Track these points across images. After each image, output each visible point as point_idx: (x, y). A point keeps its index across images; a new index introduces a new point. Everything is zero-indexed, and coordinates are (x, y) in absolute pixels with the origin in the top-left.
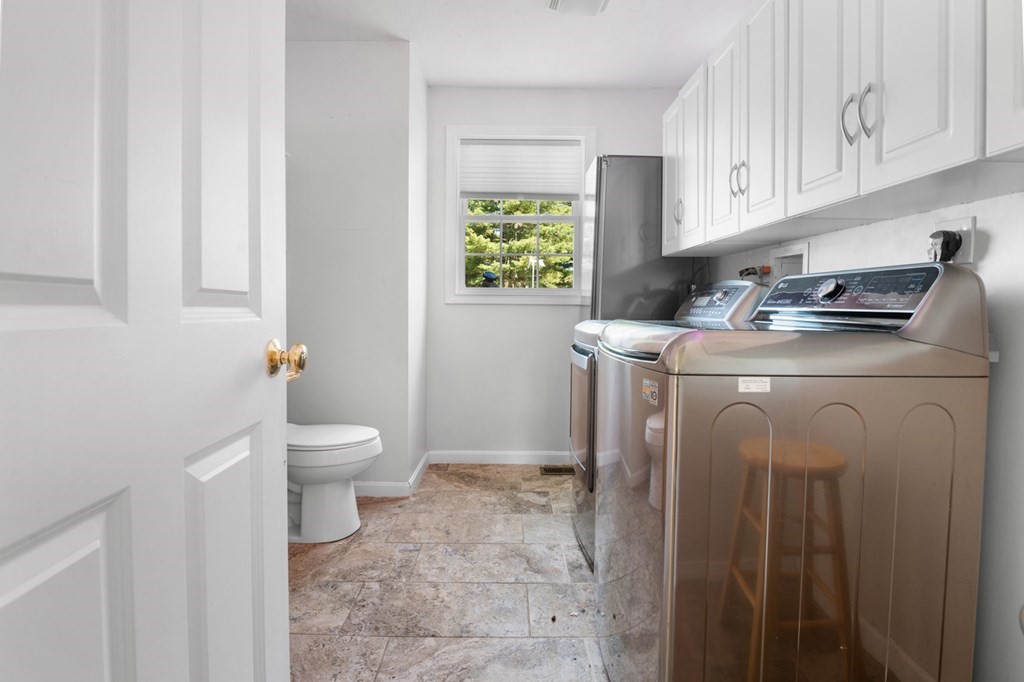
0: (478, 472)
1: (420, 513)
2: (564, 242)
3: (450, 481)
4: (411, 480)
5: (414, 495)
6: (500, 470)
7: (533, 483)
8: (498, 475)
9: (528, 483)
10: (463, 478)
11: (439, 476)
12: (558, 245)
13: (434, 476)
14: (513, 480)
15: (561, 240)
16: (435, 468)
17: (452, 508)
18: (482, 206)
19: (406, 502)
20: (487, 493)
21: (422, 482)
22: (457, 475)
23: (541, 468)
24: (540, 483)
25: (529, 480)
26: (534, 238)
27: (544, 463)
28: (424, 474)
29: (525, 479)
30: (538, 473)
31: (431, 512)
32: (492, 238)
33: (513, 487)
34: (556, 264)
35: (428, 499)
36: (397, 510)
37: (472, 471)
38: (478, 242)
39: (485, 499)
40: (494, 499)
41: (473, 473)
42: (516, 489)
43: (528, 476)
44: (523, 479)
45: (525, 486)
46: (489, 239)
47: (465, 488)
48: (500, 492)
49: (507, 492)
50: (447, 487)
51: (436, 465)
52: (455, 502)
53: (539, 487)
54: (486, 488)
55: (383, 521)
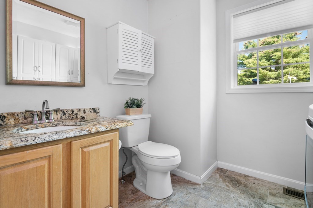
0: (242, 180)
1: (202, 197)
2: (308, 69)
3: (224, 180)
4: (202, 176)
5: (204, 184)
6: (256, 181)
7: (276, 199)
8: (253, 185)
9: (272, 197)
10: (232, 181)
11: (220, 176)
12: (304, 71)
13: (218, 175)
14: (262, 192)
15: (306, 68)
16: (220, 170)
17: (220, 200)
18: (265, 59)
19: (198, 187)
20: (243, 196)
21: (211, 177)
22: (230, 178)
23: (284, 188)
24: (282, 200)
25: (274, 195)
26: (291, 68)
27: (287, 185)
28: (213, 173)
29: (271, 194)
30: (281, 191)
31: (207, 198)
32: (270, 70)
33: (262, 198)
34: (304, 78)
35: (209, 189)
36: (192, 191)
37: (239, 178)
38: (263, 72)
39: (241, 200)
40: (246, 203)
41: (239, 180)
42: (263, 199)
43: (274, 192)
44: (269, 193)
45: (270, 199)
46: (268, 71)
47: (231, 188)
48: (252, 198)
49: (256, 200)
50: (222, 184)
51: (221, 169)
52: (223, 196)
53: (281, 204)
54: (244, 192)
55: (183, 195)
